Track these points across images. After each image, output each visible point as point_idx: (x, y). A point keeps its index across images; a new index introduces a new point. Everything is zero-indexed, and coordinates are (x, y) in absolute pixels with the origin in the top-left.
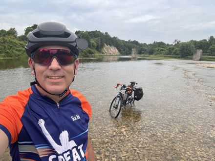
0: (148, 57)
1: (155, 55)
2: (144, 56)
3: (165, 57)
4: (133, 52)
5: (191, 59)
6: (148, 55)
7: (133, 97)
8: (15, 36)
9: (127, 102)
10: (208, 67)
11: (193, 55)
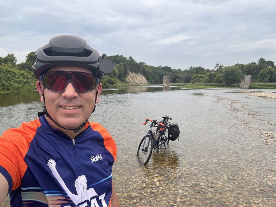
0: (184, 86)
1: (193, 83)
2: (179, 85)
3: (205, 85)
4: (165, 81)
5: (239, 87)
6: (183, 84)
7: (167, 137)
8: (14, 65)
9: (160, 143)
10: (259, 97)
11: (240, 82)
